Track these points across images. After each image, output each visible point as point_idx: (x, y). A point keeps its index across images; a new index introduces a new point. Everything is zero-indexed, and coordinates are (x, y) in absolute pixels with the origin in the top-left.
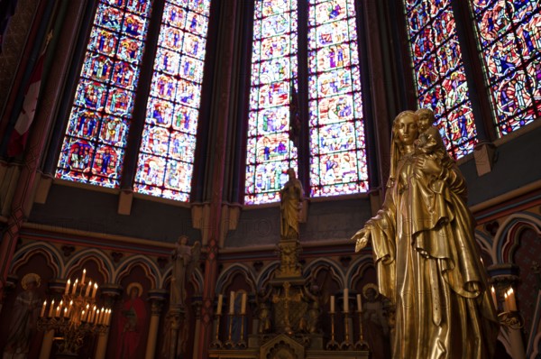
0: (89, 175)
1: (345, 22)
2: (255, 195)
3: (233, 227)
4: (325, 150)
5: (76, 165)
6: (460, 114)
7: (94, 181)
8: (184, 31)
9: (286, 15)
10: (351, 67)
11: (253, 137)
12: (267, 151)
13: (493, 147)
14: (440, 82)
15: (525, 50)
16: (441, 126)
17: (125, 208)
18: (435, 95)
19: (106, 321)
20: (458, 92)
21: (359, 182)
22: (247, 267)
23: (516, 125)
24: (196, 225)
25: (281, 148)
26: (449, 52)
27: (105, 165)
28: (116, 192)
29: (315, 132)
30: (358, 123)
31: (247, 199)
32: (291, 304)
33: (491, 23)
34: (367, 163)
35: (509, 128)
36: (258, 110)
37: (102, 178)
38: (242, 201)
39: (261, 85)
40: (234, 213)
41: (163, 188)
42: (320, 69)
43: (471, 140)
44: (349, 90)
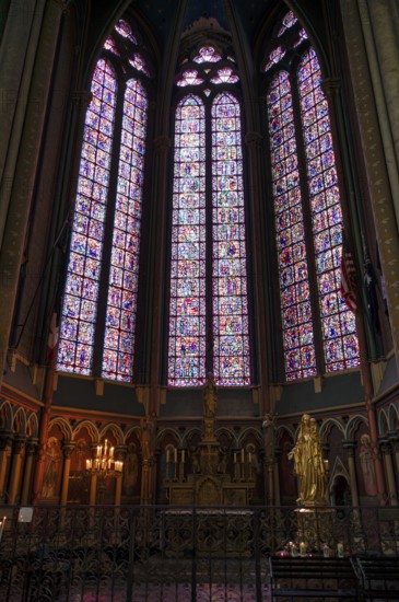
0: (74, 366)
1: (237, 261)
2: (175, 379)
3: (164, 402)
4: (223, 353)
5: (66, 360)
6: (308, 351)
7: (77, 369)
8: (125, 250)
9: (197, 245)
10: (241, 295)
11: (173, 336)
12: (183, 348)
13: (323, 377)
14: (298, 326)
15: (343, 328)
16: (296, 353)
17: (100, 391)
18: (294, 333)
19: (121, 470)
20: (307, 337)
21: (244, 378)
22: (175, 430)
23: (335, 368)
24: (140, 401)
25: (193, 347)
26: (304, 310)
27: (82, 359)
28: (92, 379)
29: (217, 339)
30: (245, 338)
31: (170, 382)
32: (213, 457)
33: (328, 304)
34: (250, 366)
35: (331, 368)
36: (176, 316)
37: (82, 368)
38: (167, 383)
39: (177, 297)
40: (164, 393)
41: (116, 374)
42: (221, 293)
43: (312, 368)
44: (240, 312)
